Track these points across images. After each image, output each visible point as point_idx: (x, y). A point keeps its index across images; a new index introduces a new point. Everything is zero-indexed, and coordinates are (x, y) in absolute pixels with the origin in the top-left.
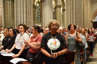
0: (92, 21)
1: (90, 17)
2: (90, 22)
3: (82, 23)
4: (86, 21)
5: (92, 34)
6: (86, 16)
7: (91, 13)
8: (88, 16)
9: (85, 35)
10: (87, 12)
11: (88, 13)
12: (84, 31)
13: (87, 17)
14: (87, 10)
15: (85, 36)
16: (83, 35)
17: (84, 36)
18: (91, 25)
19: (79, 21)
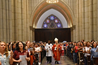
0: (31, 28)
1: (28, 20)
2: (29, 29)
3: (12, 31)
4: (19, 27)
5: (24, 52)
6: (19, 16)
7: (29, 10)
8: (25, 16)
9: (7, 54)
10: (22, 8)
11: (24, 11)
12: (5, 47)
13: (22, 19)
14: (21, 3)
15: (7, 56)
16: (2, 54)
17: (5, 56)
18: (31, 34)
19: (5, 27)
